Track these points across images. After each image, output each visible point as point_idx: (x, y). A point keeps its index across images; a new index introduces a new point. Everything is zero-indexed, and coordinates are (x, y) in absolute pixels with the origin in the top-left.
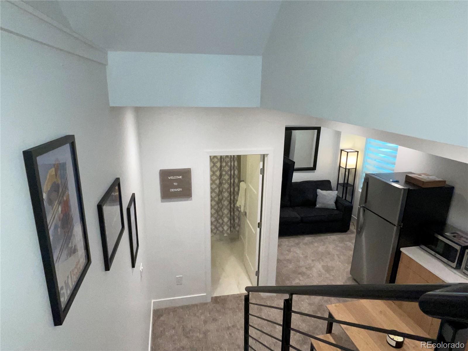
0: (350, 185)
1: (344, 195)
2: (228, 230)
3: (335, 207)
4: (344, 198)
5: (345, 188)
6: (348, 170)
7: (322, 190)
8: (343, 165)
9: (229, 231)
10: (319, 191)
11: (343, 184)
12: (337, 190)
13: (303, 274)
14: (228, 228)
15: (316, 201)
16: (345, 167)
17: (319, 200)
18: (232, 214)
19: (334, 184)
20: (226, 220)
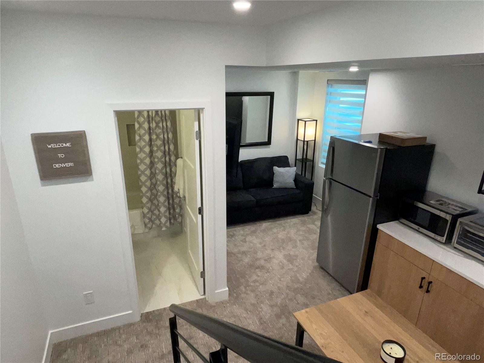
0: (310, 161)
1: (303, 172)
2: (166, 222)
3: (294, 186)
4: (303, 175)
5: (304, 163)
6: (306, 142)
7: (279, 167)
8: (301, 137)
9: (168, 224)
10: (276, 168)
11: (302, 160)
12: (295, 166)
13: (261, 268)
14: (166, 219)
15: (272, 180)
16: (303, 140)
17: (276, 179)
18: (171, 201)
19: (291, 160)
20: (163, 209)
